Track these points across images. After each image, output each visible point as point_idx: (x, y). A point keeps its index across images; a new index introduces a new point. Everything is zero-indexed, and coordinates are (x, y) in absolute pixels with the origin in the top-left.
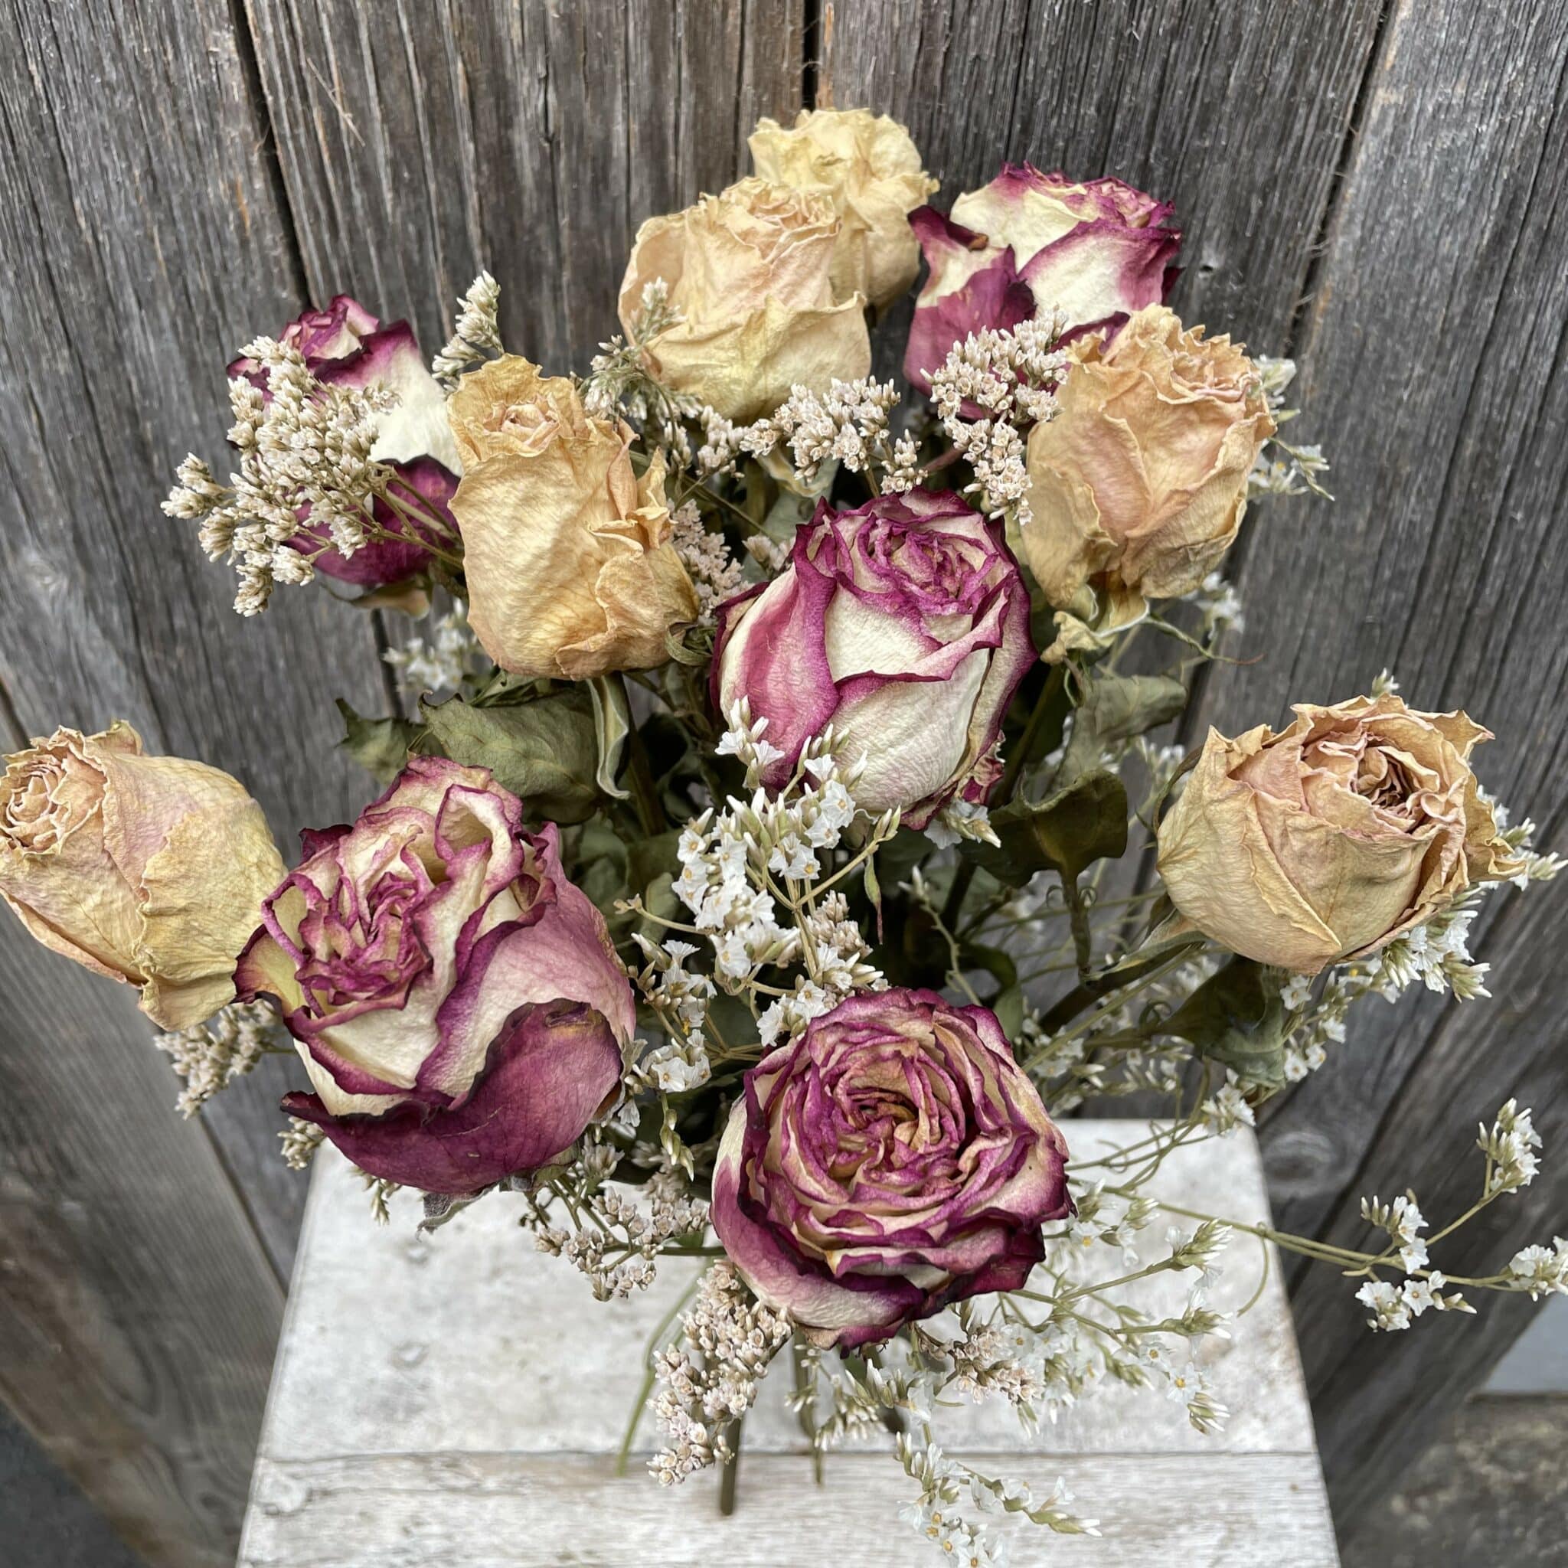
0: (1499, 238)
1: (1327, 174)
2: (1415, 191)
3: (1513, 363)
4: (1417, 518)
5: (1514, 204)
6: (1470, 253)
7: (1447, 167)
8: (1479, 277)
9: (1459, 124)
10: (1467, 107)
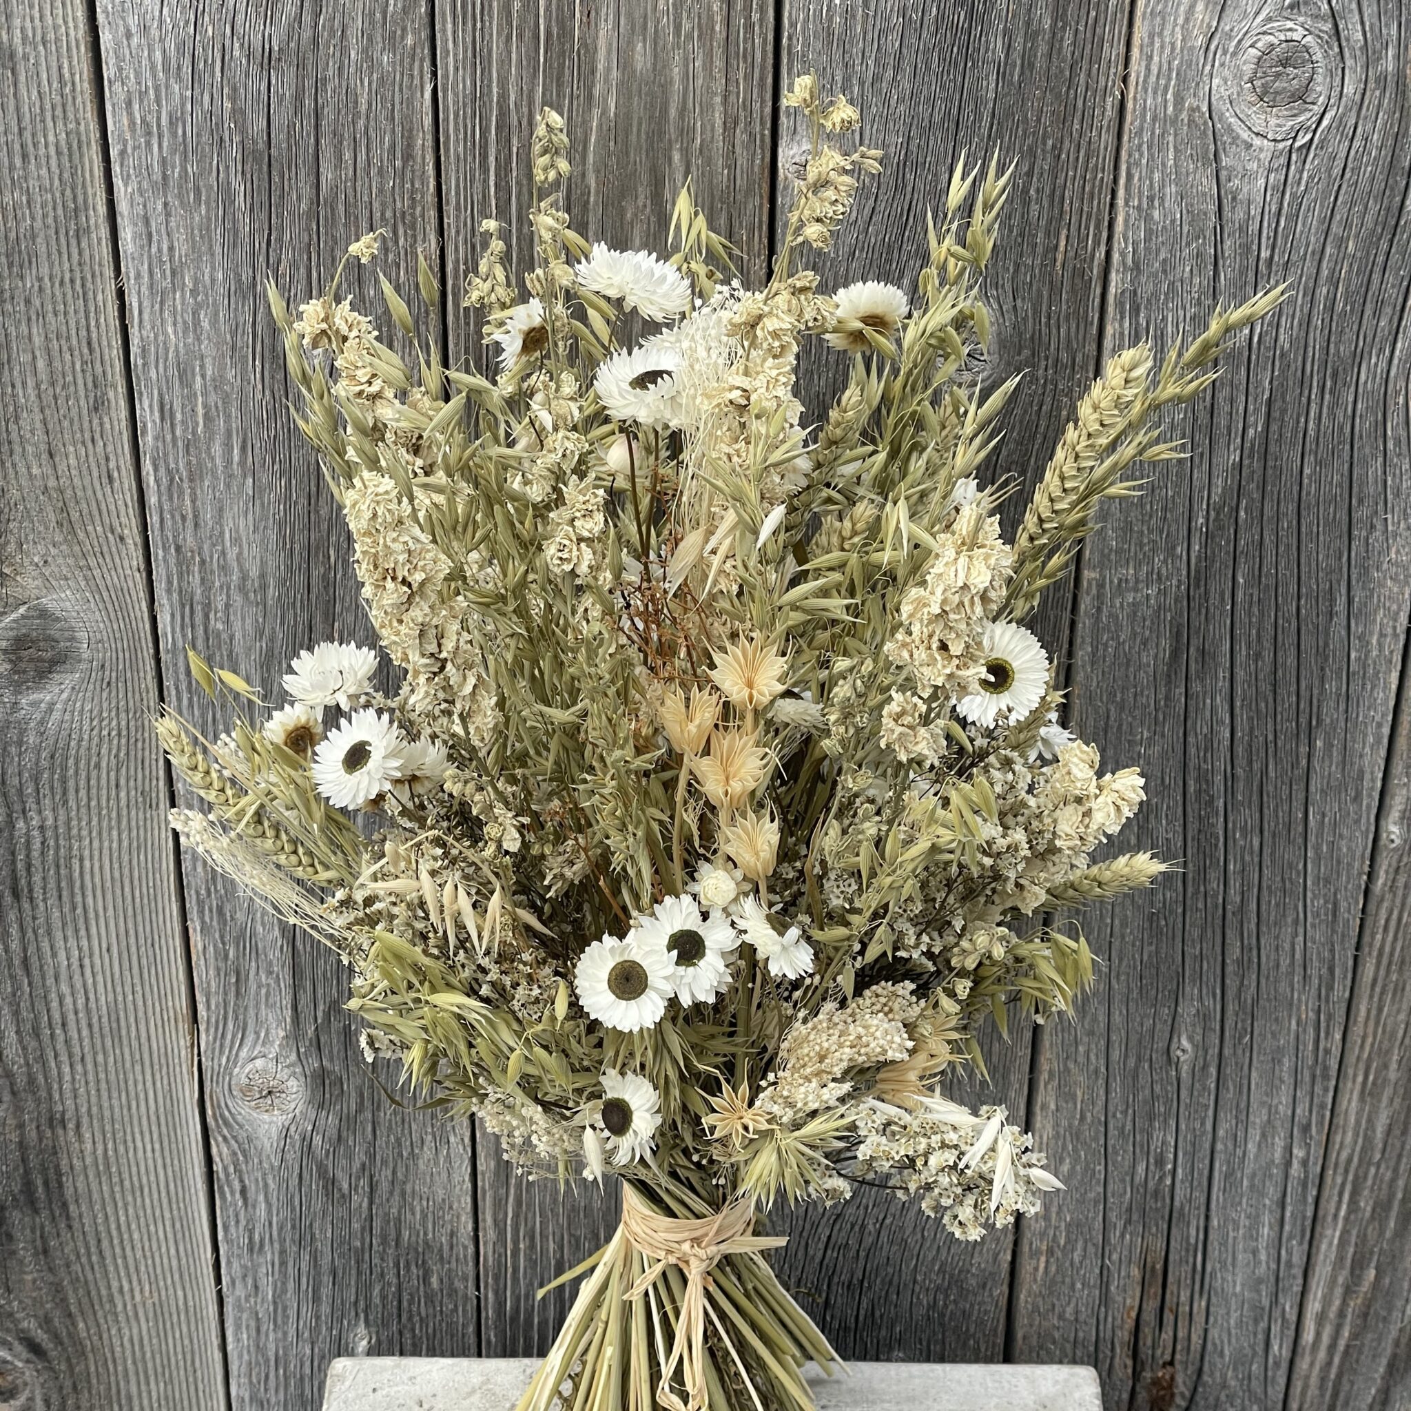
0: (1175, 654)
1: (1067, 615)
2: (1119, 627)
3: (1205, 730)
4: (1170, 835)
5: (1178, 634)
6: (1160, 662)
7: (1135, 613)
8: (1169, 676)
9: (1136, 590)
10: (1137, 581)
